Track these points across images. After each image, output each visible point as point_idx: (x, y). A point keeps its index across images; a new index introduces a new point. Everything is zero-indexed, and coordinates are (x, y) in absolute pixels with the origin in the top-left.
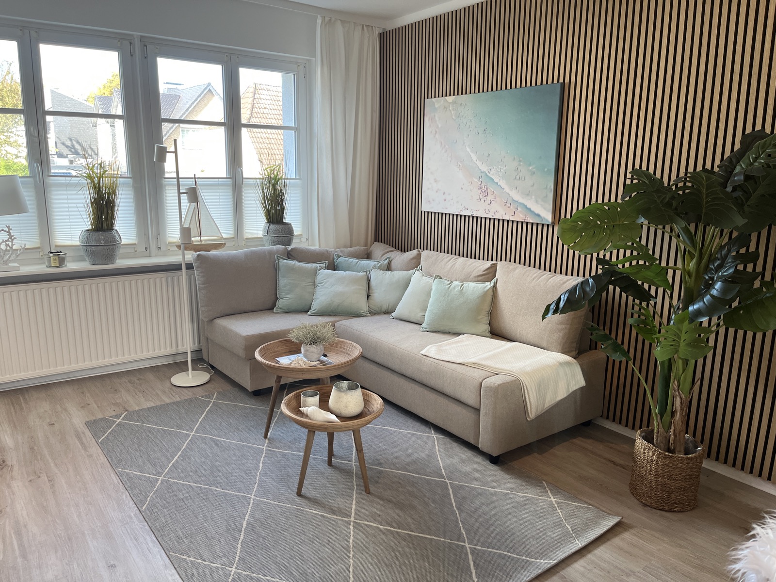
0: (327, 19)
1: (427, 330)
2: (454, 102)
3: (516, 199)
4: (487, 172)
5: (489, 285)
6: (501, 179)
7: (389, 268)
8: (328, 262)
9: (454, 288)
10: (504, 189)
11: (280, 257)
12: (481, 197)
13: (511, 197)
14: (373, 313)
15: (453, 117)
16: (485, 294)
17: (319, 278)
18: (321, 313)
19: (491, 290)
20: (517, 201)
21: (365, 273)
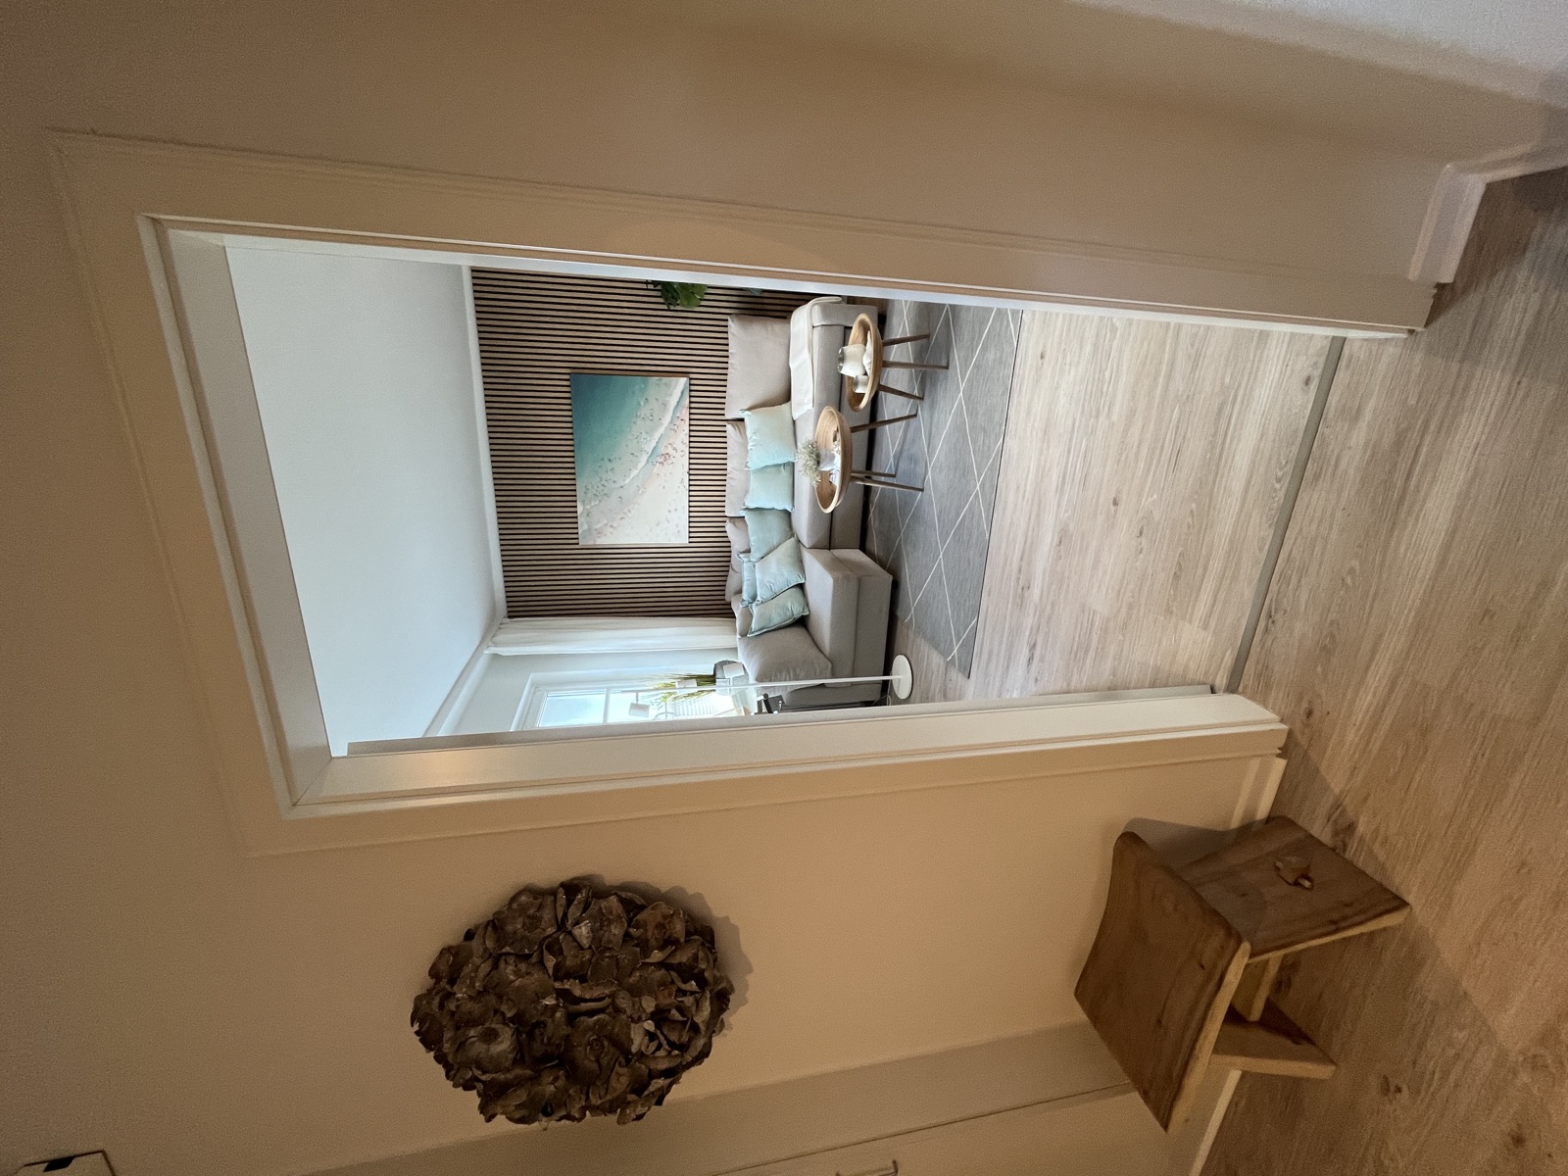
3: (669, 419)
4: (648, 456)
6: (653, 438)
10: (662, 434)
15: (597, 504)
16: (756, 418)
20: (672, 418)
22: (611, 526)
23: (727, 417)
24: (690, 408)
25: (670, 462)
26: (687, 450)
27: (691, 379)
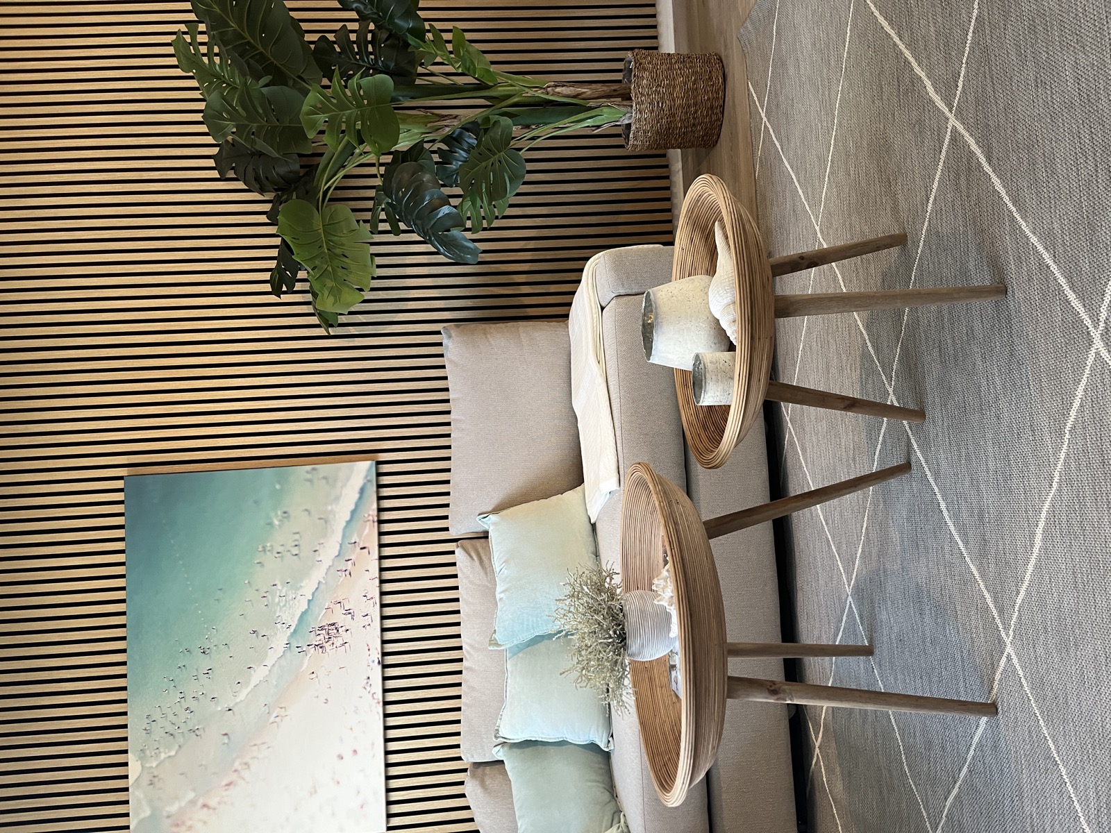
5: (495, 524)
19: (502, 512)
22: (205, 806)
23: (452, 534)
24: (380, 522)
25: (338, 642)
26: (376, 612)
27: (379, 463)
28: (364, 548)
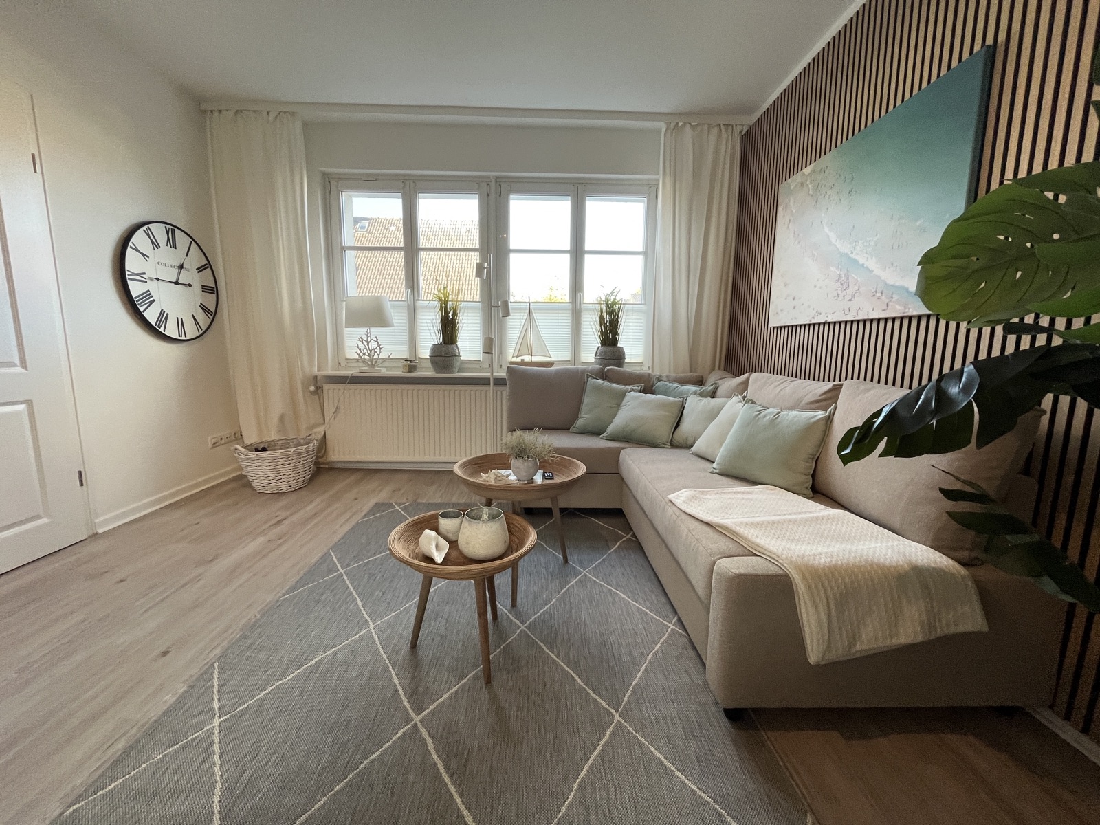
0: (673, 125)
1: (717, 471)
2: (813, 171)
3: (890, 282)
4: (849, 253)
5: (821, 414)
6: (870, 258)
7: (713, 395)
8: (645, 386)
9: (765, 416)
10: (872, 271)
11: (590, 376)
12: (839, 292)
13: (883, 281)
14: (673, 445)
15: (811, 192)
16: (810, 427)
17: (626, 399)
18: (613, 438)
19: (824, 422)
20: (892, 286)
21: (681, 400)
23: (845, 383)
26: (862, 316)
28: (888, 306)
